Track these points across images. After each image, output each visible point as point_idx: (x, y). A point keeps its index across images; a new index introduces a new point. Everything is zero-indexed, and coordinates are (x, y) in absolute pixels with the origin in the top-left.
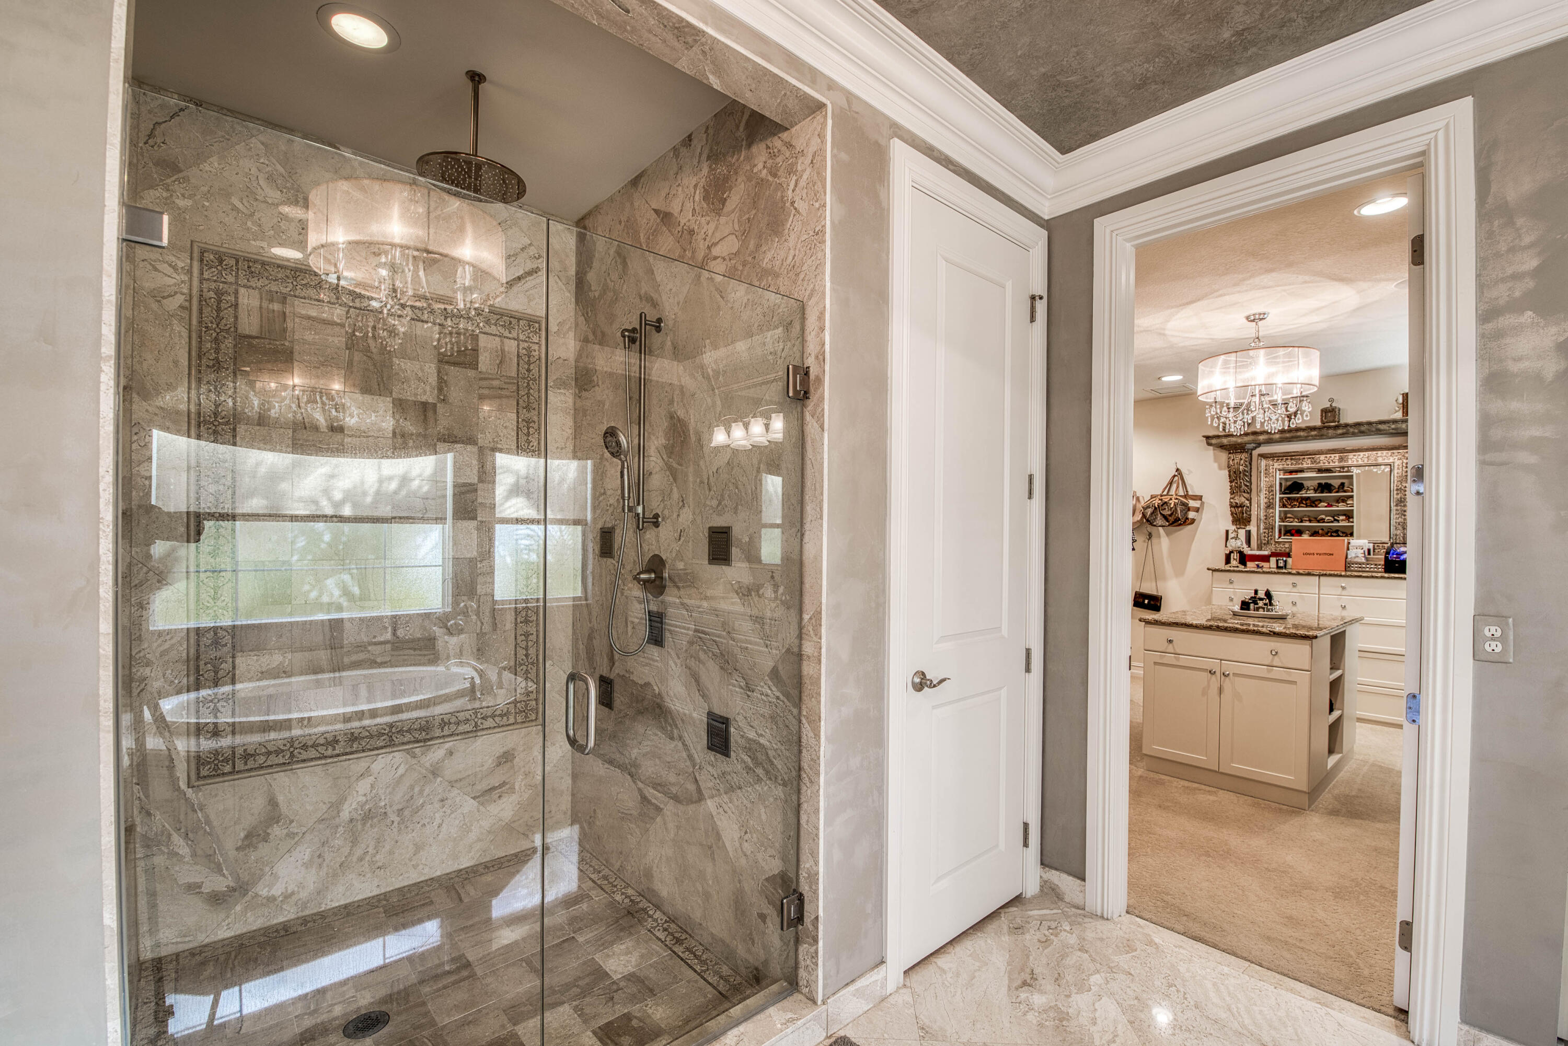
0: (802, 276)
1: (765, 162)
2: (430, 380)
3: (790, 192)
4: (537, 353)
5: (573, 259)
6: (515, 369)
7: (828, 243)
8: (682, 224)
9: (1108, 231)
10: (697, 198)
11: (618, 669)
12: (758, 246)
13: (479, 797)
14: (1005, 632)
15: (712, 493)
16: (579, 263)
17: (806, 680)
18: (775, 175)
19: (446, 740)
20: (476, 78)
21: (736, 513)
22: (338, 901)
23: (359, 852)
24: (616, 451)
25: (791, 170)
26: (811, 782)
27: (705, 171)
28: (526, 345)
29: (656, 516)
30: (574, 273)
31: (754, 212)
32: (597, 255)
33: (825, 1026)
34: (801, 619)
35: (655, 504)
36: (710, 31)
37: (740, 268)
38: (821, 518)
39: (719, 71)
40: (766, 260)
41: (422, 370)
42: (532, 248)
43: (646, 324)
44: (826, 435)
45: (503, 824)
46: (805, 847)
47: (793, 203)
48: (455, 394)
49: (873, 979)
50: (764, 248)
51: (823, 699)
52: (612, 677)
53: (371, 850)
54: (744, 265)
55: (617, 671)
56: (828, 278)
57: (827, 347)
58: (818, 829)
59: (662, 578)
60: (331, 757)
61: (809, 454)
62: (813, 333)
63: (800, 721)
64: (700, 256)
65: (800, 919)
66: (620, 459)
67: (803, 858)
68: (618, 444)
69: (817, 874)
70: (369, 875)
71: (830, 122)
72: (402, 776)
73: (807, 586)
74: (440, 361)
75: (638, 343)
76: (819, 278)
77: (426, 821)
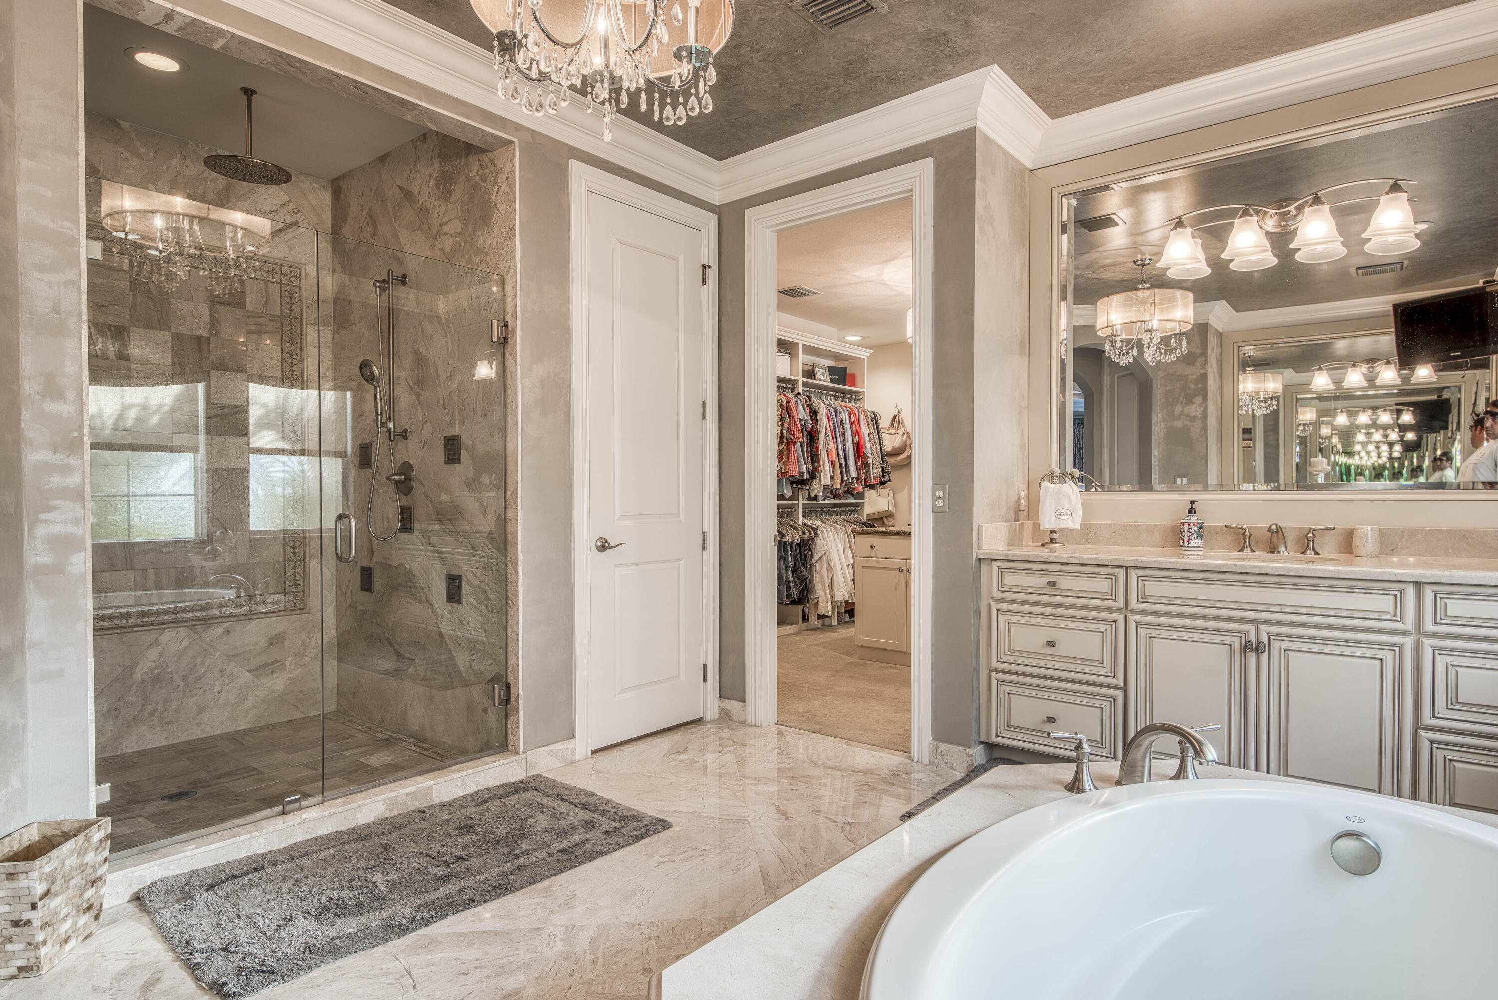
0: (502, 258)
1: (478, 171)
2: (204, 317)
3: (494, 196)
4: (298, 295)
5: (328, 214)
6: (279, 309)
7: (518, 237)
8: (421, 203)
9: (753, 220)
10: (431, 185)
11: (377, 558)
12: (475, 231)
13: (253, 671)
14: (682, 518)
15: (447, 410)
16: (334, 217)
17: (510, 536)
18: (484, 182)
19: (224, 620)
20: (249, 93)
21: (463, 425)
22: (132, 748)
23: (150, 708)
24: (371, 379)
25: (495, 182)
26: (514, 605)
27: (437, 165)
28: (288, 288)
29: (406, 431)
30: (330, 226)
31: (471, 205)
32: (350, 214)
33: (525, 769)
34: (506, 495)
35: (405, 422)
36: (424, 104)
37: (463, 244)
38: (517, 425)
39: (433, 121)
40: (480, 242)
41: (196, 309)
42: (291, 204)
43: (393, 279)
44: (519, 368)
45: (276, 695)
46: (511, 650)
47: (496, 205)
48: (226, 331)
49: (562, 747)
50: (478, 233)
51: (520, 547)
52: (371, 566)
53: (160, 707)
54: (465, 243)
55: (375, 561)
56: (518, 261)
57: (519, 308)
58: (517, 635)
59: (410, 479)
60: (125, 628)
61: (509, 381)
62: (510, 298)
63: (506, 565)
64: (435, 230)
65: (508, 701)
66: (374, 385)
67: (510, 658)
68: (372, 373)
69: (518, 665)
70: (158, 729)
71: (517, 154)
72: (186, 648)
73: (509, 472)
74: (212, 301)
75: (387, 292)
76: (513, 260)
77: (207, 687)
